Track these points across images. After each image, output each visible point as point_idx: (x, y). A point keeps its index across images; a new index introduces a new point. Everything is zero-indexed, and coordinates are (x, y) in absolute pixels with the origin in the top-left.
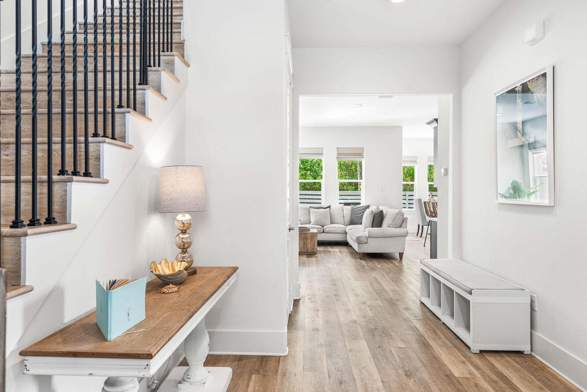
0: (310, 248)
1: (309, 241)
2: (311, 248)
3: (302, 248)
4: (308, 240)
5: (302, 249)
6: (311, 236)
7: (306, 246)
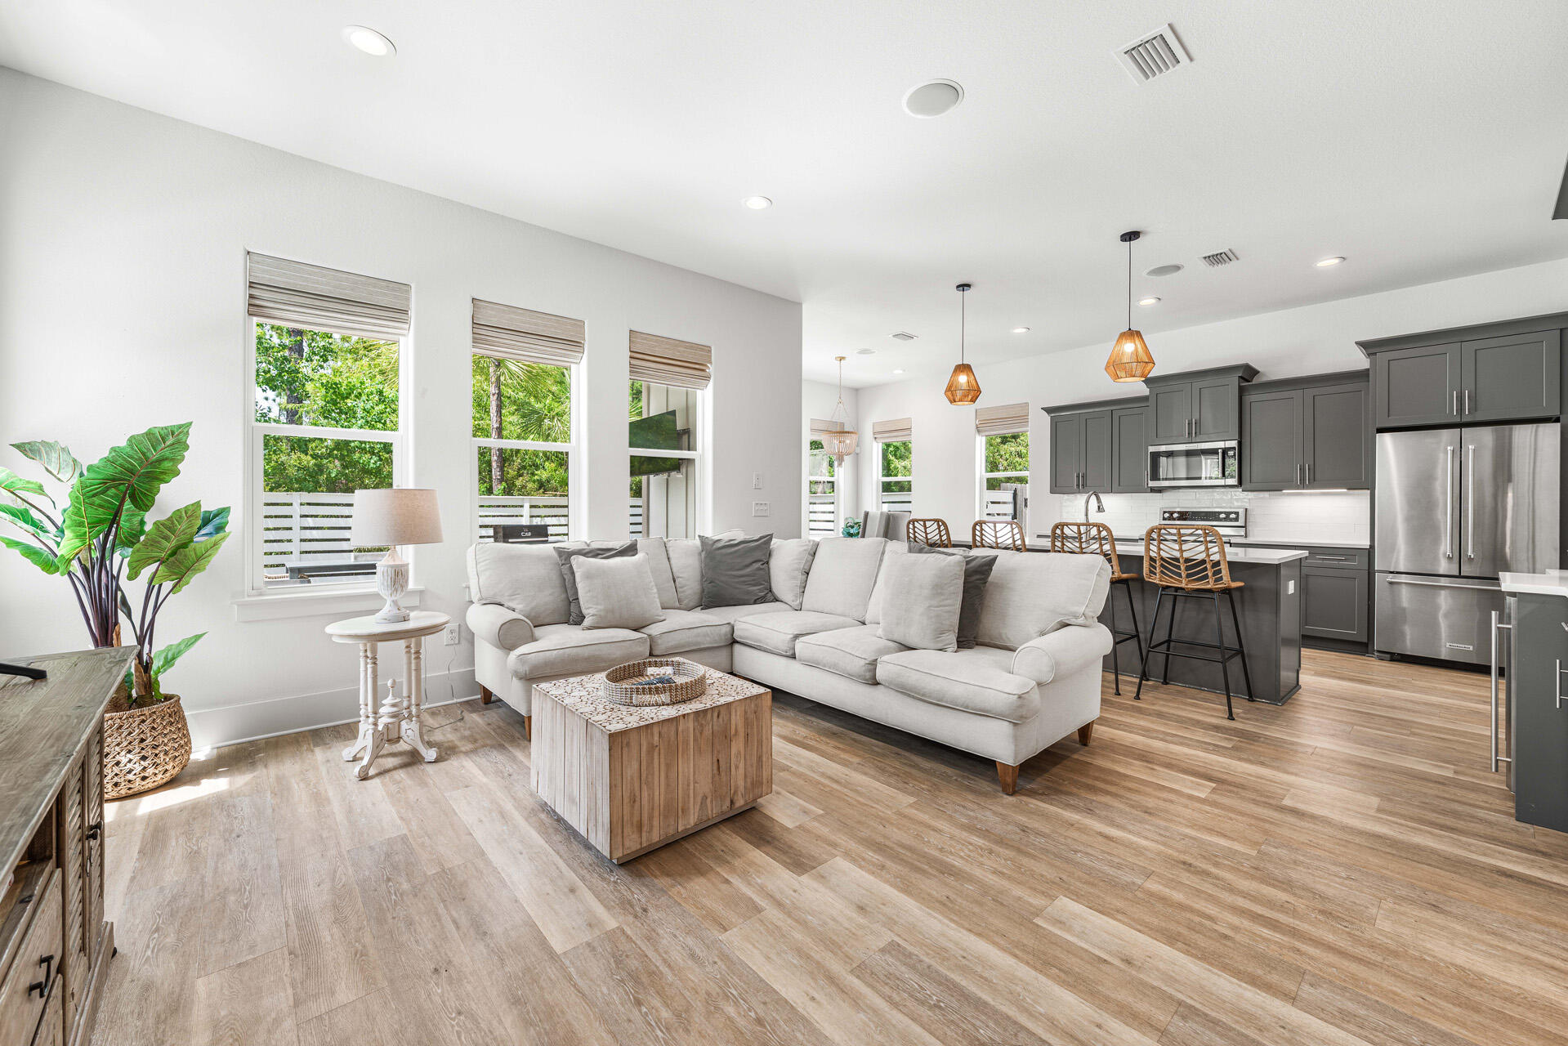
0: (741, 783)
1: (737, 746)
2: (749, 780)
3: (705, 798)
4: (733, 743)
5: (709, 800)
6: (746, 719)
7: (724, 779)
